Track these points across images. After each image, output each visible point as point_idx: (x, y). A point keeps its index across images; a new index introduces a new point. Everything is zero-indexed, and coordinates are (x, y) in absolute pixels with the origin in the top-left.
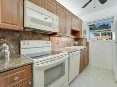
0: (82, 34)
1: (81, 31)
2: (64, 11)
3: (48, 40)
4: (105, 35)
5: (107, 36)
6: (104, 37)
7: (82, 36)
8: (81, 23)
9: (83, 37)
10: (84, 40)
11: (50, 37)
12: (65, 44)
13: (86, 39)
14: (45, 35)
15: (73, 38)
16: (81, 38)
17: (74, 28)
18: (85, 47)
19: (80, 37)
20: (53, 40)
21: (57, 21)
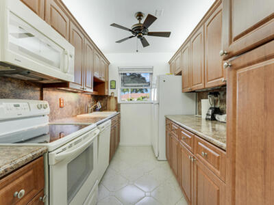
0: (108, 88)
1: (108, 82)
2: (83, 37)
3: (39, 97)
4: (137, 92)
5: (139, 93)
6: (134, 94)
7: (108, 92)
8: (108, 67)
9: (110, 95)
10: (113, 100)
11: (44, 92)
12: (76, 107)
13: (116, 98)
14: (31, 85)
15: (92, 95)
16: (107, 96)
17: (97, 76)
18: (115, 113)
19: (106, 94)
20: (51, 99)
21: (71, 56)
